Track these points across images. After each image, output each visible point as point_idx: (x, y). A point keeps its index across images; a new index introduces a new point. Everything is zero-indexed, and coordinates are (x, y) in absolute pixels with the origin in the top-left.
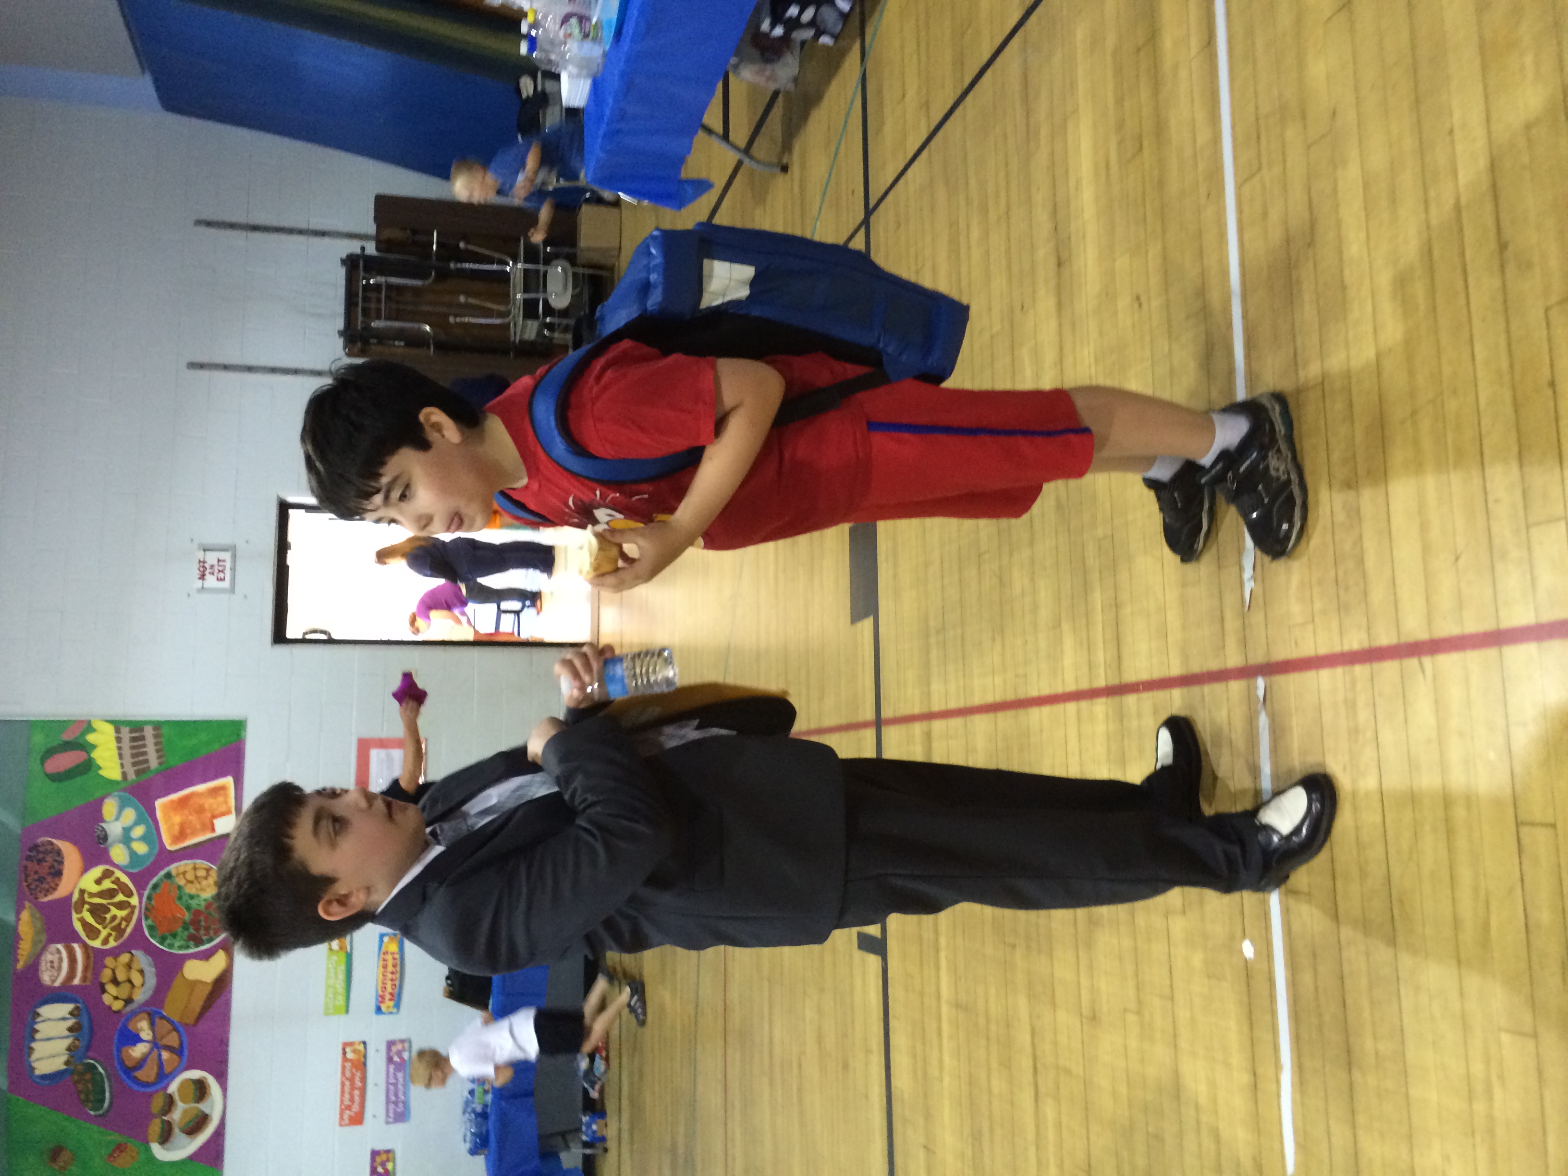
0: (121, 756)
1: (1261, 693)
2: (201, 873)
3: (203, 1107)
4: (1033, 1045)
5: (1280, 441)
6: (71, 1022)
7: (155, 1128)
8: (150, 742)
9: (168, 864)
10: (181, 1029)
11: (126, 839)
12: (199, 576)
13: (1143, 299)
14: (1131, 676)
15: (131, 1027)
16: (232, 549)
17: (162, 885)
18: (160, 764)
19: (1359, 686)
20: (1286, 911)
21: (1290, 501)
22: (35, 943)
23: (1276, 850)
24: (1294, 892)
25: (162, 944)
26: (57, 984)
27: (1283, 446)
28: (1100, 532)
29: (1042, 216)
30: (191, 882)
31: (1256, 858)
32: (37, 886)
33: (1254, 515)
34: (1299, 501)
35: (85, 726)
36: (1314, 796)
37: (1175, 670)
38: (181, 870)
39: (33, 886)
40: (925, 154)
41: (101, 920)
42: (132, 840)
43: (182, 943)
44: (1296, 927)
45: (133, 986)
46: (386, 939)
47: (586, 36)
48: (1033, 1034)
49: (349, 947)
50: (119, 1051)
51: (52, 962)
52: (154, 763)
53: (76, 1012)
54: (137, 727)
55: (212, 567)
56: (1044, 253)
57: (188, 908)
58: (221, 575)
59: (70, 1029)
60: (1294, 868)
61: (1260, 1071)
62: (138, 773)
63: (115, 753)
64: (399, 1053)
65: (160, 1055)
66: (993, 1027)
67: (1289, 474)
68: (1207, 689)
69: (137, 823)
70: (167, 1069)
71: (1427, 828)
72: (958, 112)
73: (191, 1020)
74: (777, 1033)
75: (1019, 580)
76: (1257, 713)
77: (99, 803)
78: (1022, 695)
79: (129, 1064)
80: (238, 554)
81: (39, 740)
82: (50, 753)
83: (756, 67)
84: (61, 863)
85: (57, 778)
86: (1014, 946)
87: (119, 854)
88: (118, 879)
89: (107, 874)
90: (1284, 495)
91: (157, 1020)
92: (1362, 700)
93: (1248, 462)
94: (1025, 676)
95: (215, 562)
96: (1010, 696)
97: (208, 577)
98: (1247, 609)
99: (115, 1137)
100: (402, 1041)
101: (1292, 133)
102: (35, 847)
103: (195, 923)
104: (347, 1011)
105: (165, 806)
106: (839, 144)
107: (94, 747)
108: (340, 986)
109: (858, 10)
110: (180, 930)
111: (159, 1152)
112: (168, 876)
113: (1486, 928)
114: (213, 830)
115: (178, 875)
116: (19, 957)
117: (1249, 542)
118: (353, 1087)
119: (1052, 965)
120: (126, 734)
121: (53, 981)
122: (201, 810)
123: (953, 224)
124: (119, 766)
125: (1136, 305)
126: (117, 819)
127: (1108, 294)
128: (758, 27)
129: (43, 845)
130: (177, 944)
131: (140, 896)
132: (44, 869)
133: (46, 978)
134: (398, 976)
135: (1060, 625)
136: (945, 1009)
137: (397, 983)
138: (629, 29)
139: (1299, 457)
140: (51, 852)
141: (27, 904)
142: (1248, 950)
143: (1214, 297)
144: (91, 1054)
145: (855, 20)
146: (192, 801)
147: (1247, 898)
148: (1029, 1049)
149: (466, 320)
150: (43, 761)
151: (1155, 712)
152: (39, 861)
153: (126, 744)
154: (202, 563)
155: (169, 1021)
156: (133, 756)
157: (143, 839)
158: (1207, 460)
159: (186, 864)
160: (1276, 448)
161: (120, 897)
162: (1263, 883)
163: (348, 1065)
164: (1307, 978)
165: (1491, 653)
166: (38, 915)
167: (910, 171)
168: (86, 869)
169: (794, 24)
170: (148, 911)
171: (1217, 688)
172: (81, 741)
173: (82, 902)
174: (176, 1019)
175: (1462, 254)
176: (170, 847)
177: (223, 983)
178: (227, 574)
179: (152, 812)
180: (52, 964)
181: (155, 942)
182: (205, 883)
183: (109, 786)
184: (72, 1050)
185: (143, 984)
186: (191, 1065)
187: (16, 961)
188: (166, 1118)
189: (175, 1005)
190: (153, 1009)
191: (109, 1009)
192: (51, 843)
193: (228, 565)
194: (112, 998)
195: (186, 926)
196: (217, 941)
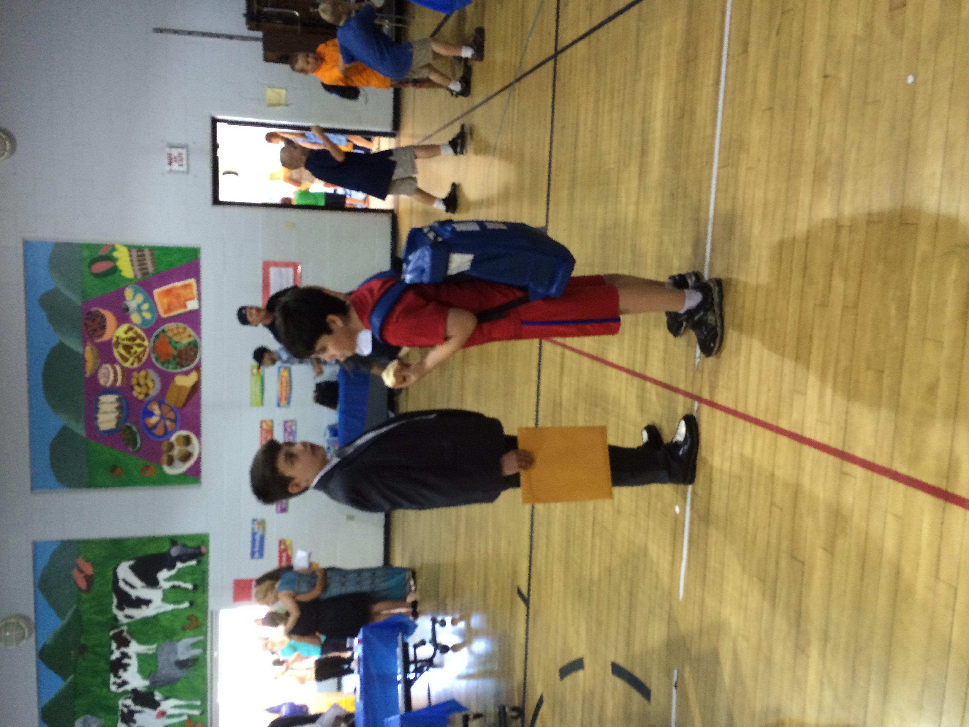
0: (133, 265)
1: (695, 408)
2: (181, 330)
3: (190, 449)
6: (117, 404)
7: (165, 458)
8: (148, 258)
9: (163, 325)
10: (176, 410)
11: (139, 310)
12: (168, 163)
15: (149, 407)
16: (186, 147)
17: (160, 336)
18: (154, 270)
22: (94, 364)
25: (162, 366)
26: (108, 385)
30: (176, 335)
32: (93, 333)
35: (111, 247)
38: (170, 328)
39: (90, 333)
40: (588, 39)
41: (129, 353)
42: (142, 311)
43: (173, 366)
45: (148, 388)
50: (144, 419)
52: (151, 270)
53: (119, 399)
54: (140, 249)
55: (175, 158)
57: (175, 348)
58: (181, 163)
59: (117, 408)
61: (675, 558)
62: (143, 275)
63: (129, 263)
64: (290, 427)
65: (165, 423)
70: (170, 429)
73: (180, 405)
77: (123, 290)
79: (149, 426)
80: (190, 150)
81: (86, 254)
82: (94, 261)
84: (105, 322)
85: (98, 276)
87: (135, 318)
88: (136, 331)
89: (130, 329)
91: (163, 406)
92: (729, 430)
95: (177, 155)
97: (174, 163)
98: (696, 369)
99: (143, 462)
100: (292, 421)
102: (90, 313)
103: (179, 356)
104: (262, 403)
105: (159, 293)
107: (117, 259)
108: (258, 393)
110: (171, 360)
111: (168, 470)
112: (163, 331)
114: (185, 307)
115: (169, 331)
116: (87, 371)
120: (135, 253)
121: (106, 383)
122: (178, 296)
124: (132, 270)
126: (134, 298)
129: (94, 312)
130: (171, 367)
131: (149, 341)
132: (96, 326)
133: (102, 381)
134: (289, 388)
137: (288, 392)
140: (99, 316)
141: (89, 343)
142: (677, 509)
144: (128, 420)
146: (173, 292)
150: (90, 266)
152: (94, 320)
153: (135, 258)
155: (169, 406)
156: (139, 265)
157: (149, 310)
159: (173, 326)
161: (138, 341)
163: (264, 432)
166: (95, 349)
168: (119, 325)
170: (154, 349)
172: (109, 255)
173: (117, 344)
174: (172, 405)
176: (164, 316)
177: (196, 388)
178: (184, 162)
179: (152, 296)
180: (104, 375)
181: (159, 365)
182: (183, 336)
183: (128, 282)
184: (118, 418)
185: (154, 387)
186: (182, 428)
187: (85, 373)
188: (170, 453)
189: (171, 398)
190: (160, 399)
191: (136, 399)
192: (99, 312)
193: (184, 156)
194: (138, 394)
195: (174, 357)
196: (192, 366)
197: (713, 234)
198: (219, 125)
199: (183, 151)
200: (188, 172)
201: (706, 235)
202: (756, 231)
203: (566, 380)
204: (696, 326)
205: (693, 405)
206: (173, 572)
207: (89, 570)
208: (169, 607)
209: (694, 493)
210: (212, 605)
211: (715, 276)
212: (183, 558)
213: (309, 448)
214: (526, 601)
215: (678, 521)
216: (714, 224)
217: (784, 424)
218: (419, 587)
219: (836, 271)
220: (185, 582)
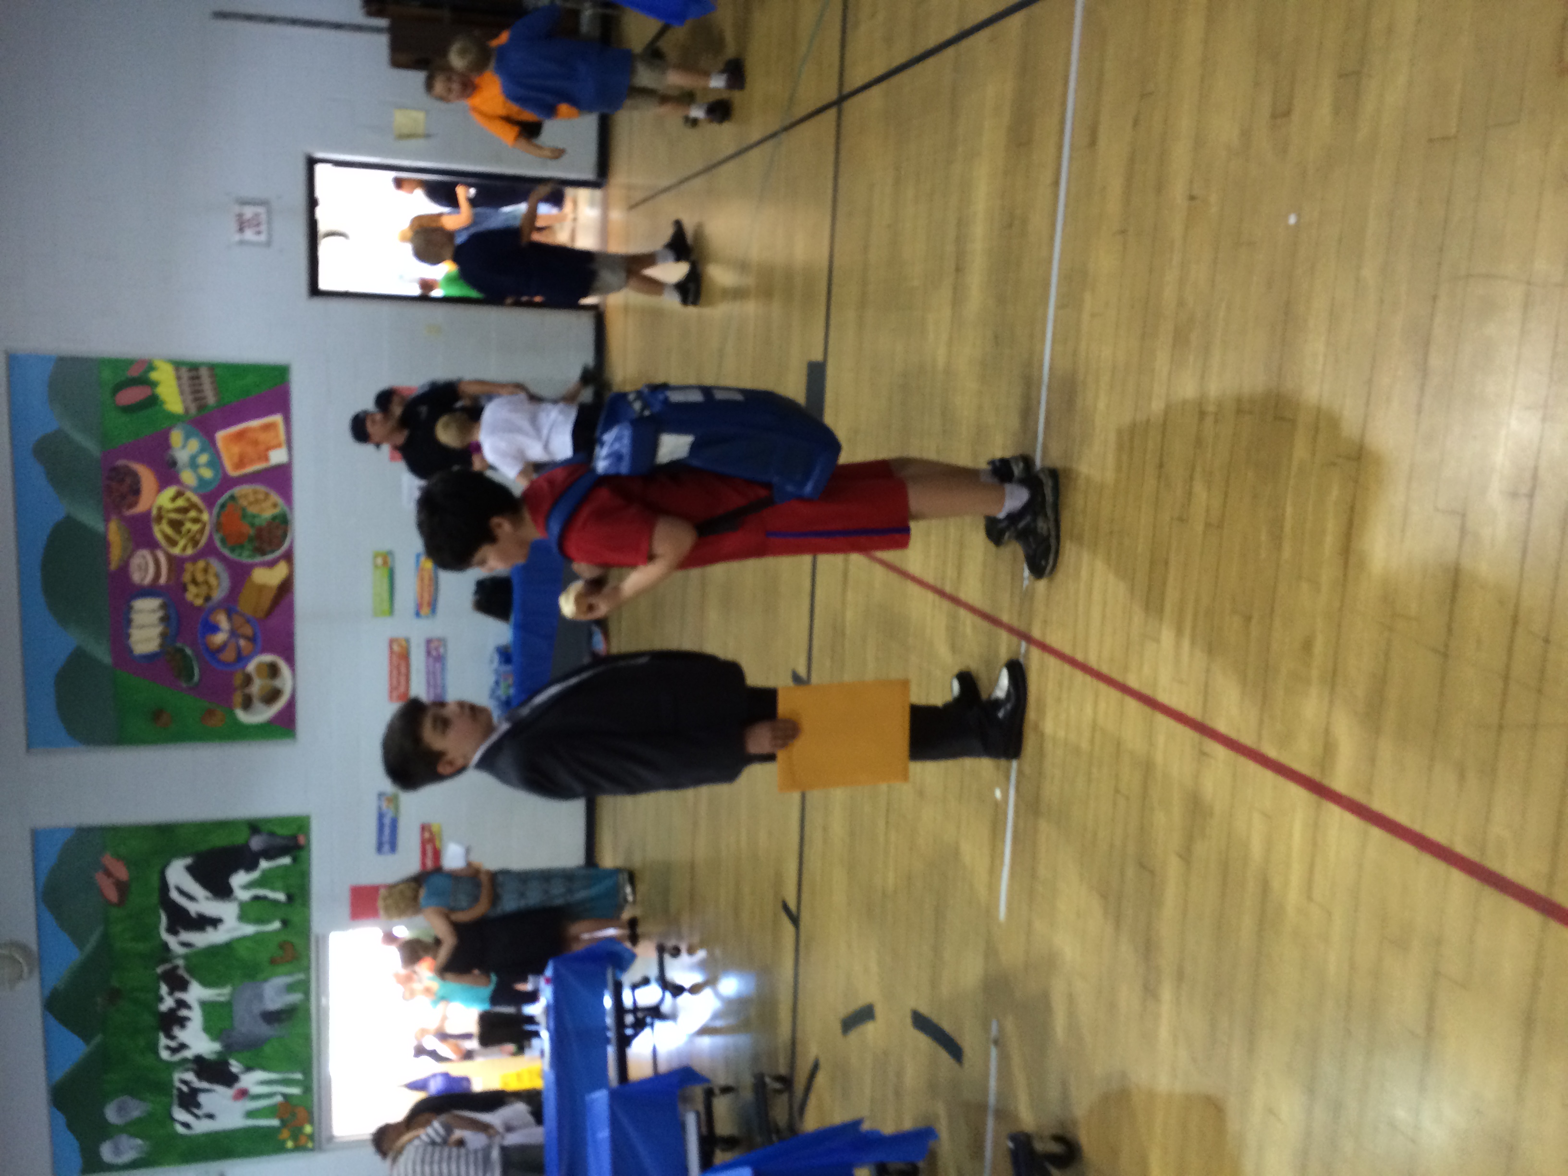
0: (182, 393)
1: (1023, 651)
2: (261, 496)
3: (277, 683)
6: (160, 614)
7: (238, 698)
8: (206, 381)
9: (231, 488)
10: (255, 623)
11: (193, 464)
12: (238, 230)
15: (212, 618)
16: (266, 203)
17: (228, 506)
18: (217, 401)
22: (123, 550)
25: (232, 554)
26: (146, 582)
30: (253, 504)
32: (119, 502)
35: (147, 365)
38: (243, 493)
41: (179, 532)
42: (199, 465)
43: (249, 553)
45: (210, 587)
49: (390, 563)
50: (203, 637)
52: (211, 400)
53: (164, 605)
54: (194, 368)
55: (249, 220)
56: (949, 250)
57: (252, 525)
58: (257, 229)
59: (161, 619)
61: (995, 862)
62: (198, 408)
63: (177, 389)
64: (437, 649)
65: (237, 643)
70: (245, 653)
73: (261, 614)
77: (166, 433)
79: (213, 648)
80: (272, 209)
81: (106, 375)
82: (119, 387)
84: (139, 483)
85: (126, 410)
87: (188, 477)
88: (189, 498)
89: (179, 494)
91: (233, 615)
92: (1065, 684)
95: (252, 216)
97: (246, 230)
98: (1023, 595)
99: (205, 704)
100: (439, 640)
102: (115, 469)
104: (391, 611)
105: (224, 438)
107: (157, 384)
108: (386, 595)
110: (246, 543)
111: (242, 716)
112: (232, 498)
114: (266, 458)
115: (241, 497)
116: (112, 561)
118: (399, 673)
120: (184, 373)
121: (143, 579)
122: (256, 443)
124: (181, 401)
126: (184, 446)
129: (122, 468)
130: (246, 553)
131: (211, 513)
132: (125, 489)
133: (136, 577)
134: (433, 591)
137: (433, 594)
140: (129, 473)
141: (114, 517)
142: (998, 794)
144: (179, 639)
146: (247, 435)
150: (113, 394)
152: (121, 481)
153: (186, 382)
155: (244, 616)
156: (192, 393)
159: (247, 489)
161: (193, 514)
163: (395, 658)
165: (1120, 695)
166: (123, 526)
168: (161, 489)
170: (218, 526)
172: (145, 378)
173: (160, 517)
174: (249, 614)
176: (233, 473)
177: (286, 588)
178: (263, 227)
179: (213, 442)
180: (139, 566)
181: (226, 552)
182: (264, 505)
183: (174, 419)
184: (164, 636)
185: (219, 585)
186: (264, 650)
187: (108, 562)
188: (247, 691)
189: (246, 604)
190: (230, 605)
191: (191, 605)
192: (127, 467)
193: (263, 217)
194: (193, 595)
195: (251, 539)
196: (278, 553)
197: (1048, 403)
198: (319, 168)
199: (261, 210)
200: (268, 244)
201: (1039, 403)
202: (1101, 405)
203: (850, 595)
204: (1023, 536)
205: (1019, 646)
206: (255, 875)
207: (122, 872)
208: (249, 929)
209: (1020, 772)
210: (316, 926)
211: (1049, 464)
212: (270, 853)
213: (467, 711)
214: (795, 920)
215: (999, 810)
216: (1050, 388)
217: (1133, 682)
218: (639, 898)
219: (1198, 475)
220: (273, 889)
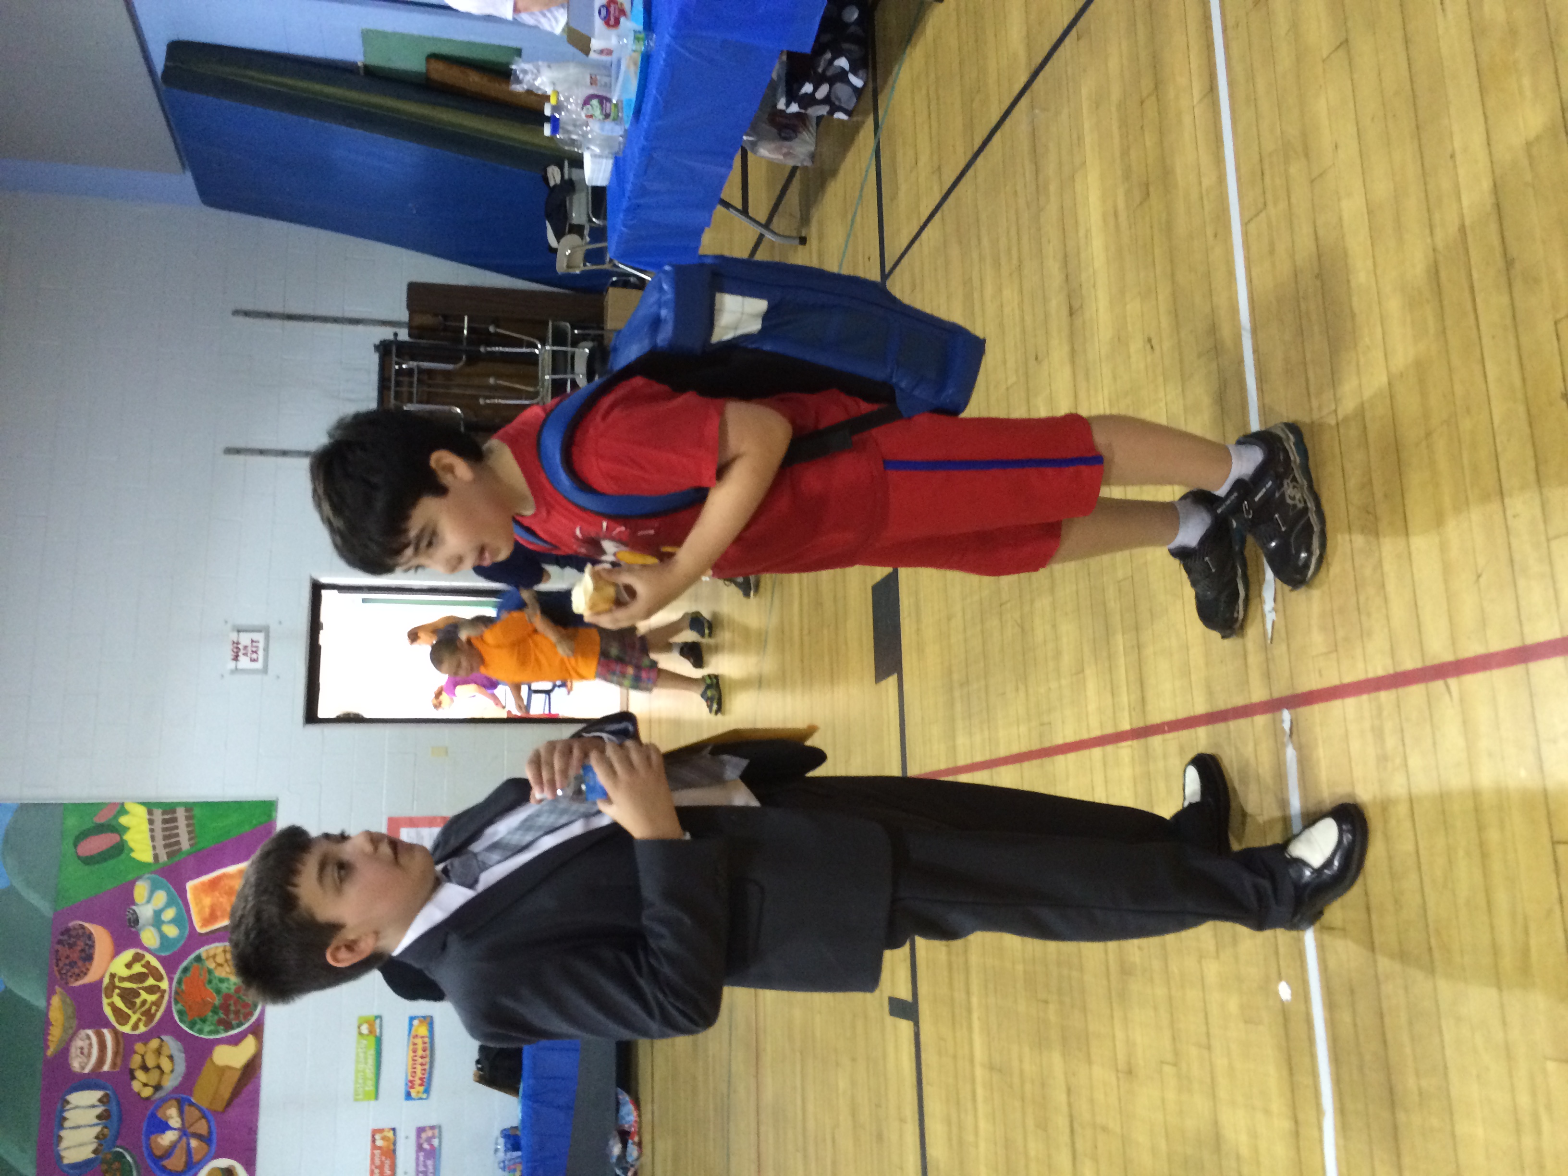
0: (153, 838)
1: (1287, 726)
4: (1070, 1105)
5: (1295, 471)
6: (99, 1110)
8: (182, 823)
9: (199, 947)
10: (211, 1118)
11: (157, 921)
12: (232, 657)
13: (1154, 342)
14: (1155, 718)
15: (160, 1114)
16: (265, 630)
17: (191, 970)
18: (191, 845)
19: (1385, 713)
20: (1321, 948)
21: (1308, 528)
22: (65, 1030)
23: (1307, 884)
24: (1330, 929)
25: (191, 1028)
26: (87, 1071)
27: (1298, 474)
28: (1120, 574)
29: (1054, 267)
30: (221, 965)
31: (1288, 891)
32: (68, 971)
33: (1273, 544)
34: (1316, 529)
35: (118, 808)
36: (1344, 827)
37: (1200, 708)
38: (212, 953)
39: (64, 971)
40: (938, 216)
41: (131, 1005)
42: (163, 922)
43: (212, 1028)
44: (1332, 963)
45: (162, 1072)
46: (416, 1022)
47: (607, 116)
48: (1069, 1091)
49: (378, 1031)
50: (148, 1138)
51: (82, 1048)
52: (185, 845)
53: (105, 1100)
54: (169, 809)
55: (246, 647)
56: (1057, 304)
57: (218, 991)
58: (254, 656)
59: (99, 1117)
60: (1328, 902)
61: (1301, 1117)
62: (170, 855)
63: (147, 835)
64: (429, 1140)
65: (188, 1144)
66: (1028, 1087)
67: (1305, 502)
68: (1233, 724)
69: (168, 905)
70: (196, 1158)
71: (1461, 853)
72: (970, 173)
73: (219, 1106)
74: (810, 1108)
75: (1040, 630)
76: (1284, 746)
77: (132, 884)
78: (1047, 744)
79: (158, 1153)
80: (271, 634)
81: (72, 823)
82: (84, 835)
83: (773, 146)
84: (92, 947)
85: (88, 861)
86: (1046, 1002)
87: (149, 937)
88: (148, 962)
89: (137, 958)
90: (1302, 522)
91: (187, 1108)
92: (1389, 726)
93: (1264, 490)
94: (1050, 723)
95: (248, 643)
96: (1035, 746)
97: (242, 658)
98: (1269, 641)
100: (432, 1128)
101: (1296, 169)
102: (67, 931)
103: (225, 1007)
104: (377, 1098)
105: (195, 888)
106: (855, 213)
107: (126, 829)
108: (370, 1072)
109: (870, 85)
110: (209, 1014)
113: (1525, 952)
115: (208, 958)
116: (50, 1044)
117: (1269, 574)
118: (382, 1175)
119: (1086, 1021)
120: (158, 815)
121: (83, 1068)
123: (967, 282)
124: (150, 848)
125: (1148, 347)
126: (149, 901)
127: (1120, 340)
128: (775, 106)
129: (75, 929)
130: (207, 1028)
131: (171, 980)
132: (75, 956)
133: (76, 1064)
134: (428, 1060)
135: (1083, 671)
136: (979, 1072)
137: (427, 1067)
138: (648, 107)
139: (1315, 487)
140: (83, 936)
141: (58, 989)
142: (1285, 991)
143: (1226, 332)
144: (119, 1142)
145: (869, 94)
146: (222, 883)
147: (1281, 936)
148: (1065, 1109)
149: (496, 401)
150: (75, 845)
151: (1182, 750)
152: (71, 946)
153: (158, 825)
154: (236, 644)
155: (198, 1108)
156: (165, 838)
157: (174, 921)
158: (1221, 492)
159: (217, 947)
160: (1291, 476)
161: (151, 981)
162: (1296, 920)
163: (377, 1152)
164: (1345, 1017)
165: (1517, 670)
166: (68, 1000)
167: (924, 235)
168: (117, 952)
169: (808, 101)
170: (178, 996)
171: (1243, 723)
172: (114, 823)
173: (112, 986)
174: (204, 1105)
175: (1470, 275)
176: (201, 930)
177: (252, 1068)
178: (260, 655)
179: (182, 893)
180: (82, 1050)
181: (185, 1027)
183: (142, 865)
184: (100, 1138)
185: (172, 1071)
186: (220, 1153)
187: (46, 1048)
189: (204, 1092)
190: (183, 1096)
191: (138, 1096)
192: (82, 927)
193: (261, 645)
194: (142, 1087)
195: (216, 1009)
196: (247, 1023)
198: (324, 593)
199: (260, 637)
